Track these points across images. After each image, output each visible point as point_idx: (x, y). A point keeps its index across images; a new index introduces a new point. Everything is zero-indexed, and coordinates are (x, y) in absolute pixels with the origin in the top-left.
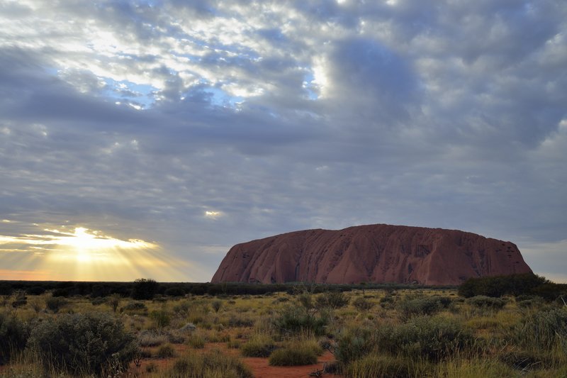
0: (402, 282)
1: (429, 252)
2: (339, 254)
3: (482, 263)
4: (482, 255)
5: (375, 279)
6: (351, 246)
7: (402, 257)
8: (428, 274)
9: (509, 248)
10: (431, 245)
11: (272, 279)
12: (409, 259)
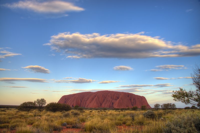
0: (110, 107)
1: (118, 98)
2: (93, 99)
3: (134, 102)
4: (134, 100)
5: (102, 106)
6: (97, 97)
7: (111, 100)
8: (117, 105)
9: (142, 98)
10: (119, 97)
11: (73, 106)
12: (113, 100)
